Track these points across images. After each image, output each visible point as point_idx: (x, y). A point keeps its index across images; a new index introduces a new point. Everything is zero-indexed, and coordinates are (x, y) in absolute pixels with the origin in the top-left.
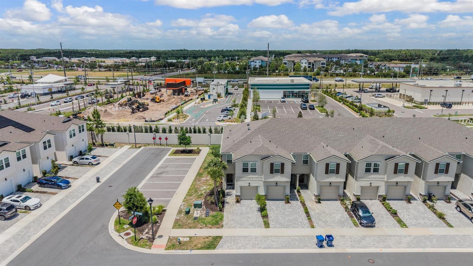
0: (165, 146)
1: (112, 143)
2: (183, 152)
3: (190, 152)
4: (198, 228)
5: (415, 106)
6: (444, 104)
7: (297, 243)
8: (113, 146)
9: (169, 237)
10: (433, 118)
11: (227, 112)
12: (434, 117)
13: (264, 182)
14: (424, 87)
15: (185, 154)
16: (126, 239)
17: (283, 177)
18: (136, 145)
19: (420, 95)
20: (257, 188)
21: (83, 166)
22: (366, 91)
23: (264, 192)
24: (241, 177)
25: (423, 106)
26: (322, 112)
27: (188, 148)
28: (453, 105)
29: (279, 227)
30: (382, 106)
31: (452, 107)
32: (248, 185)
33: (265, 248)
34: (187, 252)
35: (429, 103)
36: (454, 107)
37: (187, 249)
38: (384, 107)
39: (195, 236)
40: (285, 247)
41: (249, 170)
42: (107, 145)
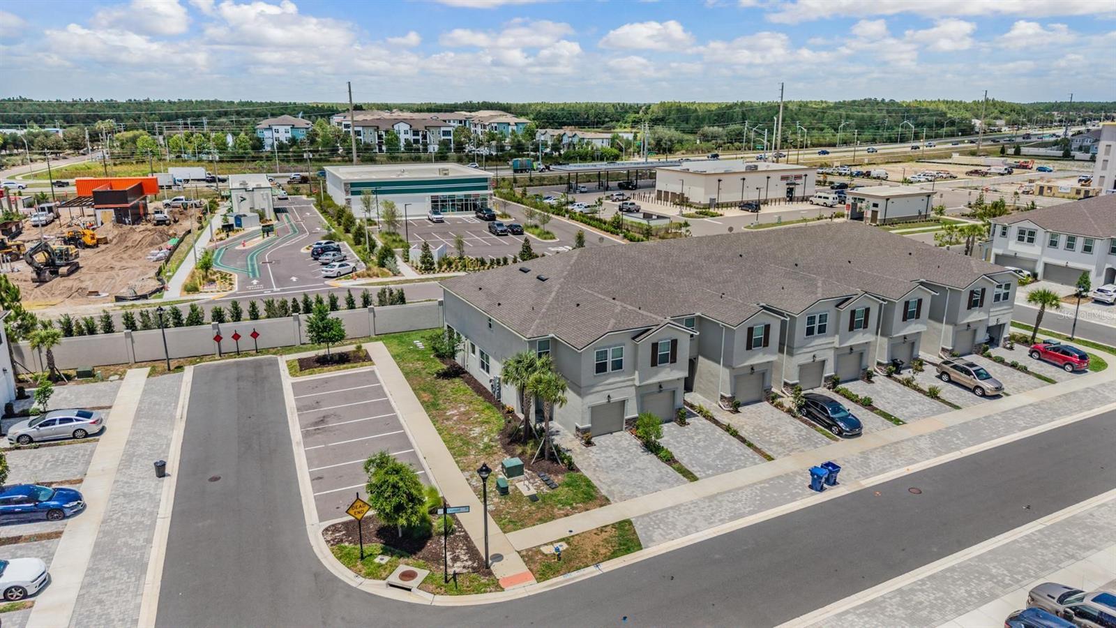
0: (252, 355)
1: (88, 369)
2: (323, 361)
3: (343, 359)
4: (561, 517)
5: (701, 213)
6: (746, 206)
7: (775, 495)
8: (94, 376)
9: (519, 552)
10: (748, 233)
11: (334, 255)
12: (746, 230)
13: (638, 388)
14: (703, 173)
15: (332, 368)
16: (419, 588)
17: (674, 371)
18: (167, 365)
19: (701, 191)
20: (623, 403)
21: (58, 445)
22: (583, 190)
23: (636, 411)
24: (593, 386)
25: (712, 210)
26: (545, 239)
27: (336, 349)
28: (762, 206)
29: (713, 475)
30: (654, 217)
31: (760, 209)
32: (605, 401)
33: (732, 519)
34: (591, 572)
35: (718, 206)
36: (765, 210)
37: (587, 566)
38: (659, 217)
39: (572, 534)
40: (762, 508)
41: (609, 366)
42: (69, 378)
